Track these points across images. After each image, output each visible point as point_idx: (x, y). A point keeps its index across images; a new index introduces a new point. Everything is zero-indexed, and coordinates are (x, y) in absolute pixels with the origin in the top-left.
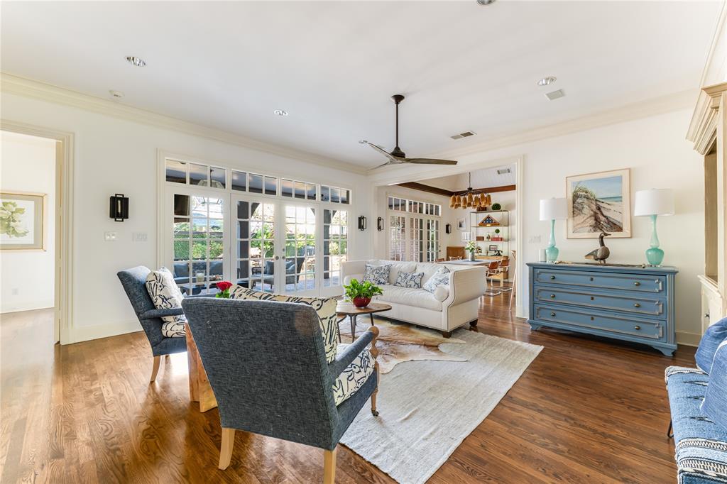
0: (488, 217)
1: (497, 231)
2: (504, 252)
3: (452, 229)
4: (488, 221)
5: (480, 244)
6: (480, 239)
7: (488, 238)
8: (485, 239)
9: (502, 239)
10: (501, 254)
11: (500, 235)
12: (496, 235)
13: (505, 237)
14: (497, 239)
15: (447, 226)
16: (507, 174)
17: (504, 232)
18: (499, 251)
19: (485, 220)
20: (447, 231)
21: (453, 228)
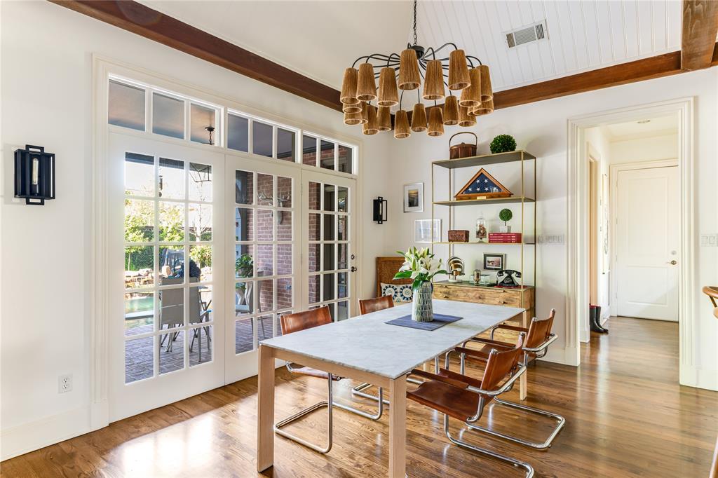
0: (481, 176)
1: (506, 215)
2: (524, 275)
3: (390, 210)
4: (480, 188)
5: (460, 250)
6: (459, 236)
7: (481, 233)
8: (473, 237)
9: (518, 239)
10: (518, 280)
11: (515, 225)
12: (503, 228)
13: (527, 232)
14: (506, 238)
15: (378, 203)
16: (533, 46)
17: (523, 218)
18: (510, 272)
19: (473, 184)
20: (378, 217)
21: (394, 207)
